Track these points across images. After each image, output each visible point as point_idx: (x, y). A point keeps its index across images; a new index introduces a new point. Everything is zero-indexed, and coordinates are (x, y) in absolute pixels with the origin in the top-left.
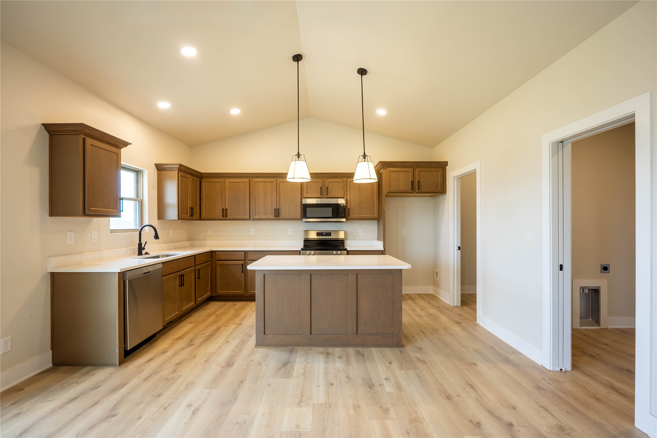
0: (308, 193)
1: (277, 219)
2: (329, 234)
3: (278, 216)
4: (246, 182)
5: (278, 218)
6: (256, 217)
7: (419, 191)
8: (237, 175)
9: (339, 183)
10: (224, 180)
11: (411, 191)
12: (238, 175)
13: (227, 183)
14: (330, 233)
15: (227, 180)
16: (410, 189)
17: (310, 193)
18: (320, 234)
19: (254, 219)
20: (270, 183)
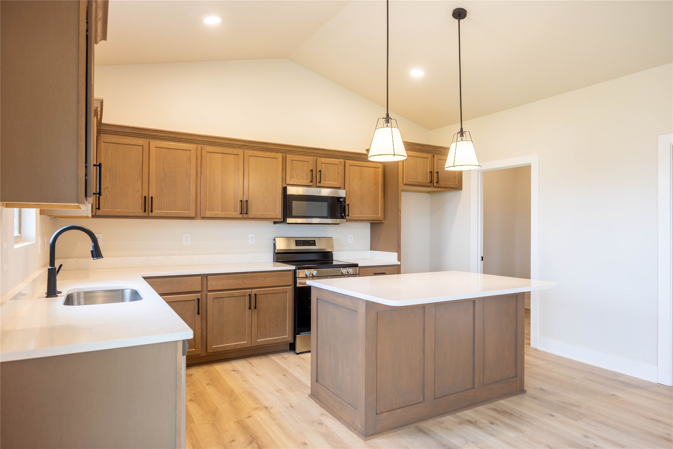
0: (292, 178)
1: (243, 219)
2: (313, 243)
3: (247, 213)
4: (190, 150)
5: (245, 216)
6: (208, 214)
7: (437, 186)
8: (174, 136)
9: (335, 165)
10: (147, 143)
11: (429, 184)
12: (177, 136)
13: (152, 149)
14: (314, 241)
15: (154, 143)
16: (428, 181)
17: (295, 178)
18: (301, 243)
19: (204, 218)
20: (233, 156)
